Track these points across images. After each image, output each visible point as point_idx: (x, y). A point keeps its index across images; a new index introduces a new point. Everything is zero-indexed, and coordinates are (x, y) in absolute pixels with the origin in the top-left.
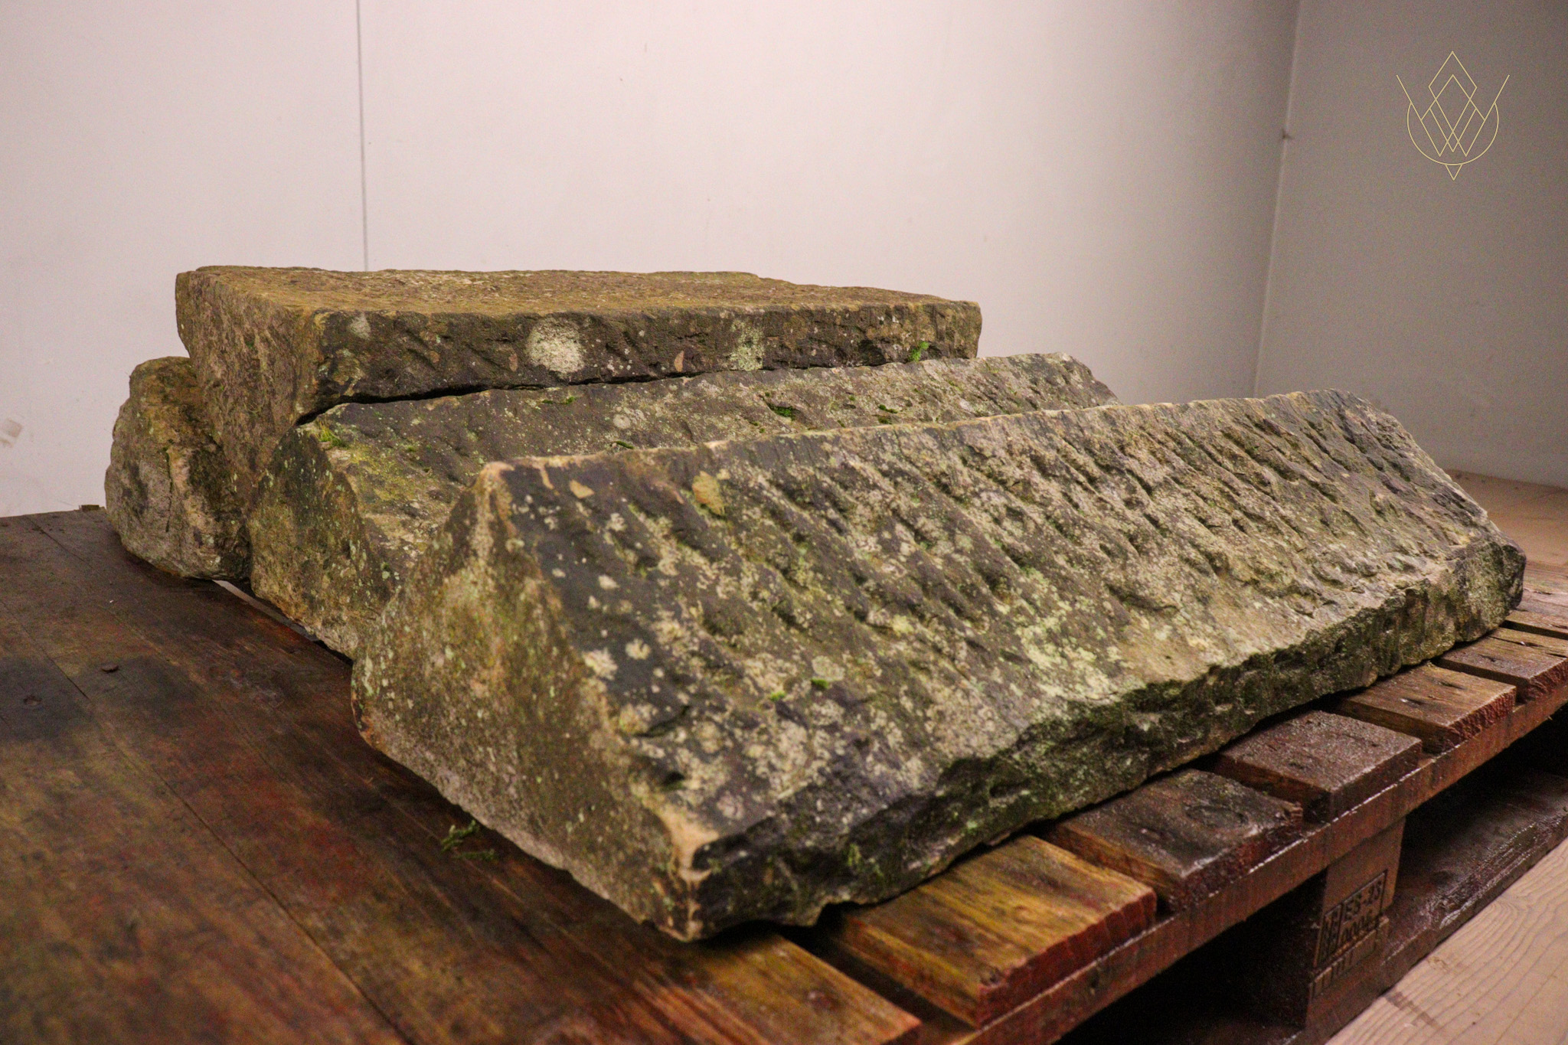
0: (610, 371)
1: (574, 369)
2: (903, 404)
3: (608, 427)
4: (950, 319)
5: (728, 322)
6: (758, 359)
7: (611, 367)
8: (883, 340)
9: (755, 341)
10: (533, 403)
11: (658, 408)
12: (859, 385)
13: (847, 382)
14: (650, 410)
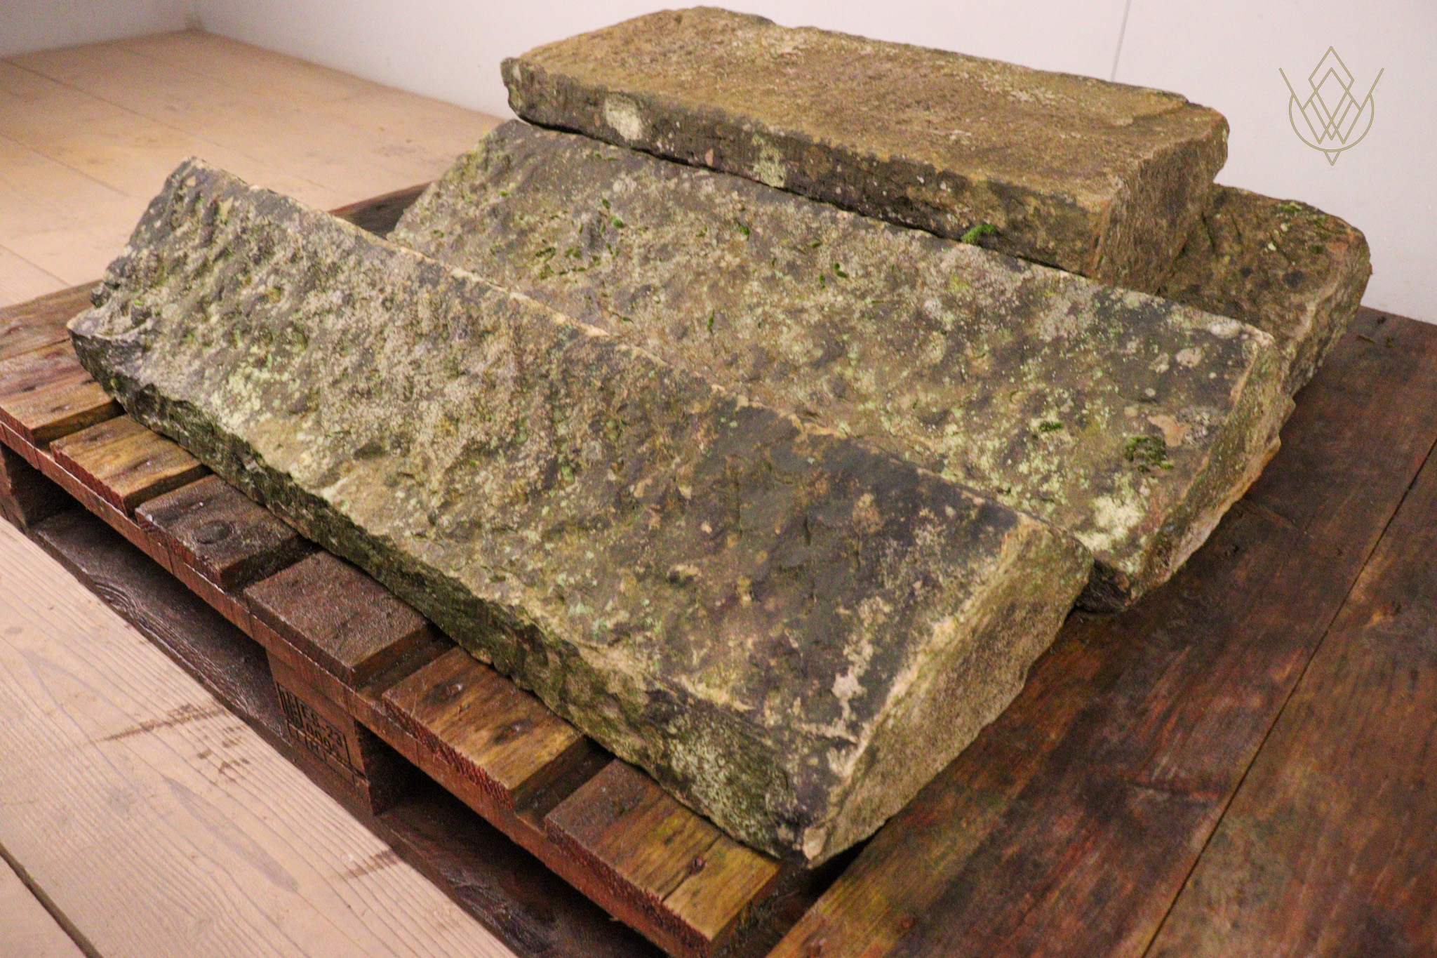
0: (657, 148)
1: (634, 138)
2: (860, 273)
3: (609, 186)
4: (1031, 210)
5: (749, 135)
6: (781, 178)
7: (659, 144)
8: (927, 204)
9: (776, 159)
10: (587, 152)
11: (653, 187)
12: (845, 237)
13: (837, 229)
14: (645, 186)
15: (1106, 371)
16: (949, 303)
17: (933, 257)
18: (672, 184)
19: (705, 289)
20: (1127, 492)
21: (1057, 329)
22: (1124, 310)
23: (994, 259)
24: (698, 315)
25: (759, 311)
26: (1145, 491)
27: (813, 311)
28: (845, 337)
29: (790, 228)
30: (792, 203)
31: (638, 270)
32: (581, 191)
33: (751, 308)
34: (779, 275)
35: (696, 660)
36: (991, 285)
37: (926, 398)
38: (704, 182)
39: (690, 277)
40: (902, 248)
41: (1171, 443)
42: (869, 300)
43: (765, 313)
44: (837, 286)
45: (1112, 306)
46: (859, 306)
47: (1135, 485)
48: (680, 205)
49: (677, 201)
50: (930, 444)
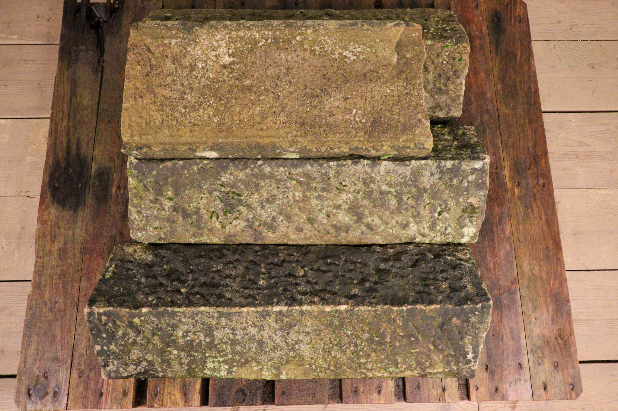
0: (229, 157)
1: (216, 157)
2: (352, 184)
3: (219, 179)
6: (297, 156)
9: (295, 154)
10: (195, 168)
11: (241, 174)
12: (338, 173)
13: (333, 170)
14: (237, 175)
15: (449, 191)
16: (390, 185)
17: (376, 170)
18: (248, 171)
19: (297, 210)
20: (470, 224)
21: (429, 182)
22: (448, 169)
23: (398, 165)
24: (302, 221)
25: (324, 211)
26: (475, 223)
27: (344, 204)
28: (361, 209)
29: (315, 176)
30: (308, 165)
31: (262, 211)
32: (205, 184)
33: (321, 211)
34: (321, 193)
35: (428, 365)
36: (401, 175)
37: (400, 219)
38: (263, 166)
39: (289, 209)
40: (362, 170)
41: (476, 206)
42: (361, 193)
43: (327, 211)
44: (346, 191)
45: (443, 169)
46: (359, 196)
47: (471, 222)
48: (260, 179)
49: (257, 178)
50: (408, 233)
